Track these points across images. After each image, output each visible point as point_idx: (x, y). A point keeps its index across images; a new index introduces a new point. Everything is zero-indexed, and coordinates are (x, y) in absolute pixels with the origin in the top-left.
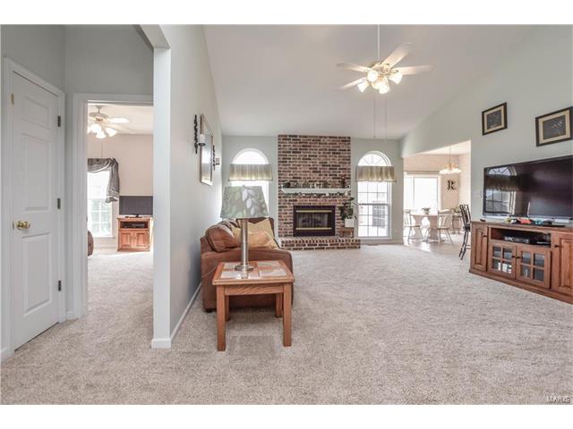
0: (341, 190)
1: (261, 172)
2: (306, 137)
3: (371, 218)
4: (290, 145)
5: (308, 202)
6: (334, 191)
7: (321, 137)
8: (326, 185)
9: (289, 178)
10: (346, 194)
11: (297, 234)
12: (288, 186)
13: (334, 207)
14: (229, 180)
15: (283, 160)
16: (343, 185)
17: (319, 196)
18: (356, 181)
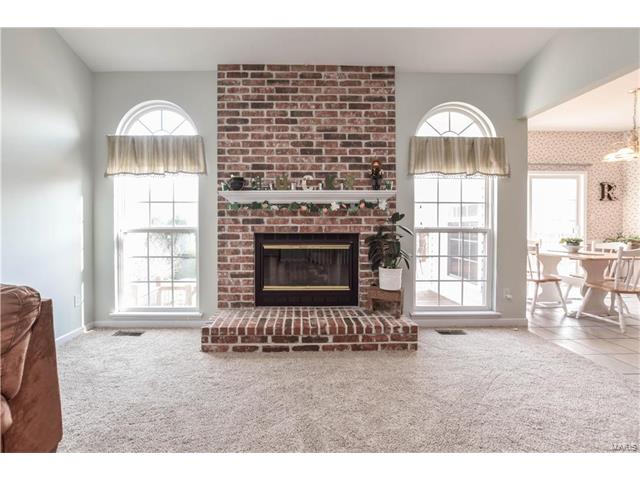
0: (368, 194)
1: (177, 154)
2: (284, 68)
3: (444, 262)
4: (245, 89)
5: (291, 224)
6: (352, 196)
7: (321, 68)
8: (330, 182)
9: (242, 166)
10: (383, 206)
11: (263, 299)
12: (238, 184)
13: (356, 236)
14: (106, 175)
15: (229, 125)
16: (376, 181)
17: (315, 209)
18: (410, 175)
